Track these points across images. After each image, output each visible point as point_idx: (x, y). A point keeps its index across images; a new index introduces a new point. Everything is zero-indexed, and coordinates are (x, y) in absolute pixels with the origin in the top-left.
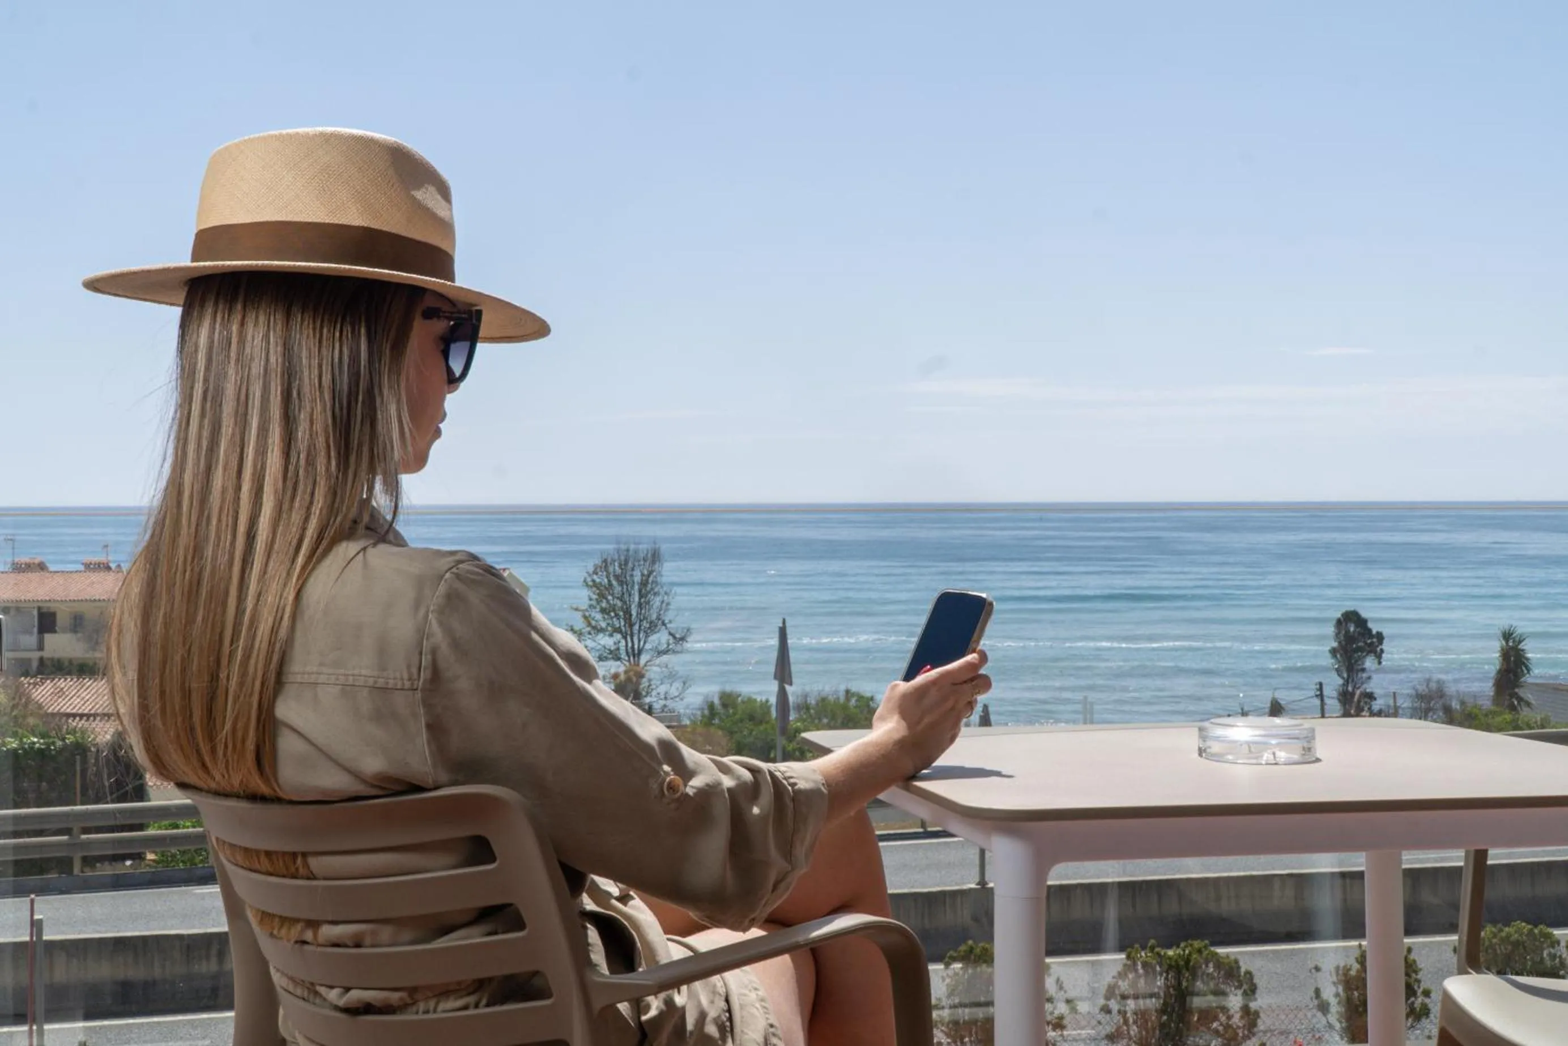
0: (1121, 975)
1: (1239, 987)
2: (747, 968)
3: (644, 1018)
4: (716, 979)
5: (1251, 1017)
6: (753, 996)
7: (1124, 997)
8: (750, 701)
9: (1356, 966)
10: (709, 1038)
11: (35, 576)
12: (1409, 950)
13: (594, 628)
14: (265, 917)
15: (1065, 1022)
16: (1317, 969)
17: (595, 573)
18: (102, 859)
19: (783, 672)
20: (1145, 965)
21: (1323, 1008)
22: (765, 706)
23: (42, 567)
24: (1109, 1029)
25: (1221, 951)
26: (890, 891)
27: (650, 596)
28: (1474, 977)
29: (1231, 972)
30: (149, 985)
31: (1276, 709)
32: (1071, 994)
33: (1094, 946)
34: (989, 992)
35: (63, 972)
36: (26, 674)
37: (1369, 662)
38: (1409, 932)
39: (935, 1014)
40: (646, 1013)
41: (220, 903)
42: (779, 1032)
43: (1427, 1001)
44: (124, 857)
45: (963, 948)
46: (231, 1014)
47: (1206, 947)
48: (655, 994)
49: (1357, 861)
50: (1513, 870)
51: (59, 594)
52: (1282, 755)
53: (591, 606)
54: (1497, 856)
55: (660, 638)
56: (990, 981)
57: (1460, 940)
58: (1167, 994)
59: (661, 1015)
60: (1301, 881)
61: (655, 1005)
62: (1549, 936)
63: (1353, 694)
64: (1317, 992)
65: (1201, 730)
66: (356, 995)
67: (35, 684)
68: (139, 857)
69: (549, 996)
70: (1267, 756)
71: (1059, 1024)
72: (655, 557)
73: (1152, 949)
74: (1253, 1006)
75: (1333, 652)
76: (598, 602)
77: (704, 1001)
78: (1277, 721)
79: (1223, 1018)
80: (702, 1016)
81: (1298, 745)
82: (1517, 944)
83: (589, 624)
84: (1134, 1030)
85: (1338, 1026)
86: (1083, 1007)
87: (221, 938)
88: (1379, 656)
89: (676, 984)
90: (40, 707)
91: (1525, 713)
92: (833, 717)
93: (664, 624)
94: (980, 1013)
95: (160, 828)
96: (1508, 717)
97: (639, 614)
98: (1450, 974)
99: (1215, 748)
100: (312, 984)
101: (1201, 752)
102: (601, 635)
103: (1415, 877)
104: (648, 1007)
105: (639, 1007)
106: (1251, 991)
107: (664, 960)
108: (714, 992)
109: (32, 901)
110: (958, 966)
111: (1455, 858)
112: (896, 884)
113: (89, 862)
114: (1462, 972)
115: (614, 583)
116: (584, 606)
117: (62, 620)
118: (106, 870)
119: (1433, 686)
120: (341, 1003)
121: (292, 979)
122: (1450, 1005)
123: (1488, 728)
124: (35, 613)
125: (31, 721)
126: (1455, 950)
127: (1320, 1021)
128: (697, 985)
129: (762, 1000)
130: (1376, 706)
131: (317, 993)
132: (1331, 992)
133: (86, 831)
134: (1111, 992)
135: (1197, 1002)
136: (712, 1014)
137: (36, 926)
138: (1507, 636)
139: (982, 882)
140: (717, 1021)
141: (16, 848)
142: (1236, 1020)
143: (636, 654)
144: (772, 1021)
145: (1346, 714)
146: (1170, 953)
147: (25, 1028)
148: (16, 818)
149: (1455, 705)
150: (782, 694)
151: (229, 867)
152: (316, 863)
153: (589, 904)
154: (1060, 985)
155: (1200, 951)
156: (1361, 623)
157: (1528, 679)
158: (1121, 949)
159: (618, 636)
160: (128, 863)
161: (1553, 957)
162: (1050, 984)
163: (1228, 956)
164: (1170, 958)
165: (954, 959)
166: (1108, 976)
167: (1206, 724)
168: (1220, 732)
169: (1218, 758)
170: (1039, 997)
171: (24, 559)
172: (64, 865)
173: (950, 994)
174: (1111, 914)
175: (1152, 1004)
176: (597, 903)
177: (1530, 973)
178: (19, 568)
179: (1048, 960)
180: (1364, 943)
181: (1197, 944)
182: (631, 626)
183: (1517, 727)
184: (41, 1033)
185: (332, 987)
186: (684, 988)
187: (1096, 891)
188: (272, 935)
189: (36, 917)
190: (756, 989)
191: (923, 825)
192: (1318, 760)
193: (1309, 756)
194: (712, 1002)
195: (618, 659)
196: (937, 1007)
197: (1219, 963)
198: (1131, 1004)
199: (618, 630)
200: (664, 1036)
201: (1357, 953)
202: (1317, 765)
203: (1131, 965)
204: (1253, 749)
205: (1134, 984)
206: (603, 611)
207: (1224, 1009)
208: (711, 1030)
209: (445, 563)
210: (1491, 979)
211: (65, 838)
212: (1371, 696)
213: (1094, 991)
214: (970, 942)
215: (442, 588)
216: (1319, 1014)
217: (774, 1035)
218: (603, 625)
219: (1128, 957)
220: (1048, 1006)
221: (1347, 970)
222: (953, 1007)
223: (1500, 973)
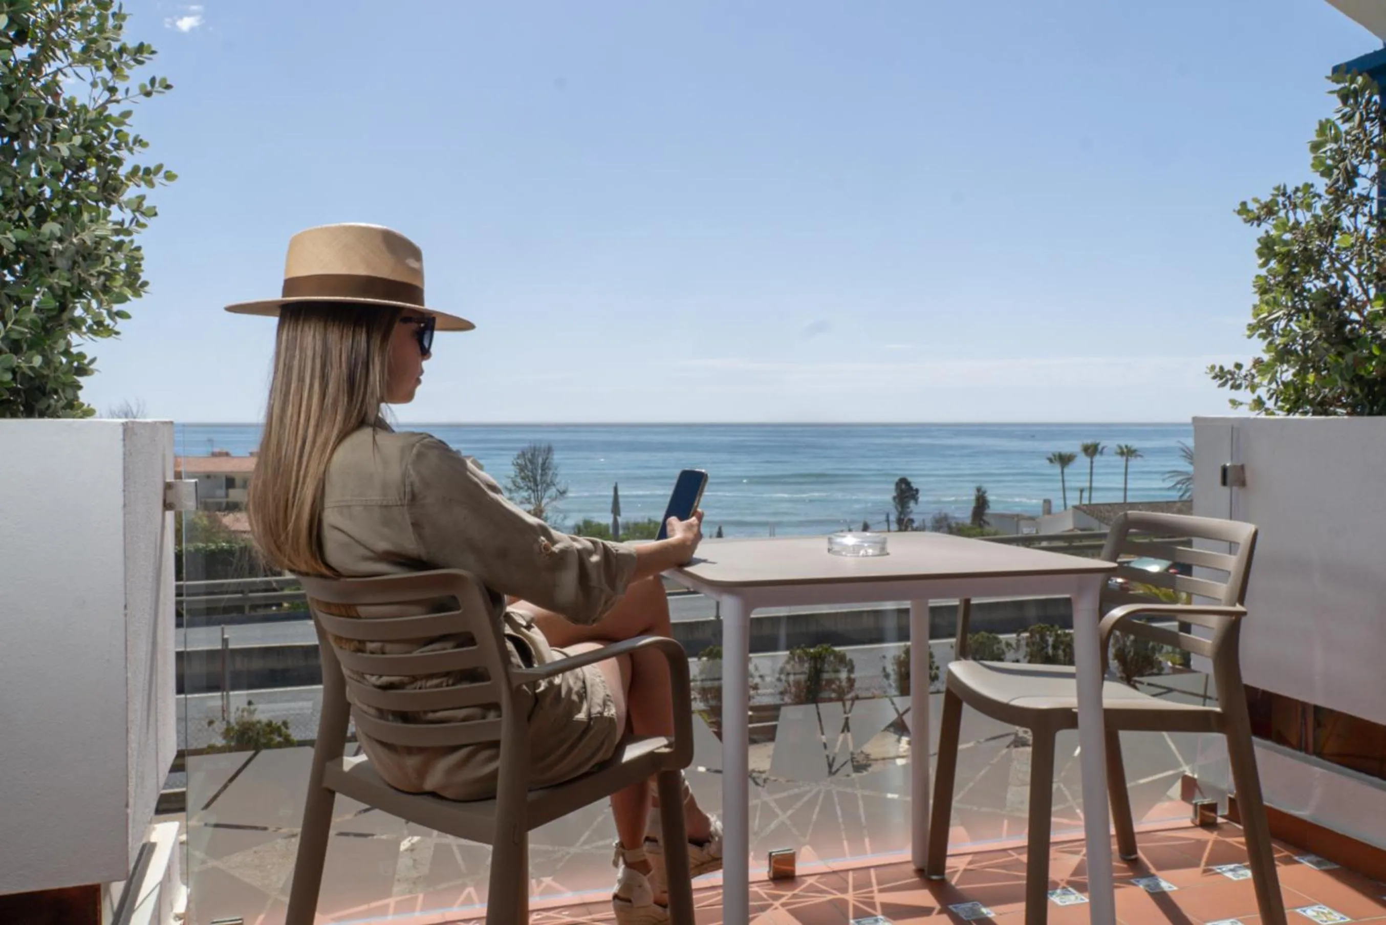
0: (788, 662)
1: (846, 667)
2: (595, 665)
3: (538, 691)
4: (578, 670)
5: (851, 682)
6: (598, 680)
7: (788, 674)
8: (599, 525)
9: (903, 656)
10: (573, 702)
11: (224, 459)
12: (930, 647)
13: (518, 487)
14: (338, 639)
15: (759, 686)
16: (884, 657)
17: (518, 458)
18: (258, 606)
19: (616, 510)
20: (799, 657)
21: (887, 676)
22: (607, 527)
23: (227, 454)
24: (781, 689)
25: (837, 649)
26: (673, 621)
27: (547, 471)
28: (963, 662)
29: (842, 659)
30: (285, 671)
31: (866, 528)
32: (762, 673)
33: (775, 648)
34: (720, 672)
35: (240, 664)
36: (219, 510)
37: (912, 504)
38: (932, 637)
39: (692, 684)
40: (539, 688)
41: (314, 629)
42: (612, 699)
43: (937, 672)
44: (271, 605)
45: (707, 650)
46: (320, 687)
47: (830, 647)
48: (543, 679)
49: (906, 604)
50: (980, 606)
51: (236, 469)
52: (870, 551)
53: (516, 476)
54: (974, 601)
55: (553, 491)
56: (720, 667)
57: (956, 643)
58: (810, 671)
59: (546, 690)
60: (878, 614)
61: (543, 685)
62: (997, 639)
63: (903, 520)
64: (884, 669)
65: (830, 539)
66: (385, 679)
67: (224, 515)
68: (279, 605)
69: (489, 679)
70: (862, 552)
71: (756, 687)
72: (549, 450)
73: (802, 649)
74: (853, 676)
75: (894, 498)
76: (520, 473)
77: (571, 682)
78: (868, 534)
79: (838, 683)
80: (570, 690)
81: (879, 546)
82: (982, 643)
83: (515, 485)
84: (793, 689)
85: (894, 685)
86: (768, 679)
87: (315, 648)
88: (916, 501)
89: (555, 673)
90: (227, 527)
91: (987, 529)
92: (642, 533)
93: (554, 485)
94: (716, 683)
95: (291, 590)
96: (979, 530)
97: (541, 480)
98: (950, 661)
99: (836, 548)
100: (363, 674)
101: (829, 550)
102: (521, 491)
103: (934, 610)
104: (539, 686)
105: (536, 685)
106: (851, 670)
107: (548, 661)
108: (577, 678)
109: (223, 629)
110: (704, 659)
111: (955, 602)
112: (674, 618)
113: (254, 607)
114: (957, 659)
115: (528, 464)
116: (513, 476)
117: (238, 482)
118: (261, 612)
119: (943, 515)
120: (379, 683)
121: (352, 671)
122: (951, 676)
123: (969, 536)
124: (224, 479)
125: (222, 535)
126: (952, 647)
127: (885, 682)
128: (568, 674)
129: (603, 682)
130: (915, 525)
131: (364, 678)
132: (891, 668)
133: (252, 591)
134: (782, 671)
135: (826, 676)
136: (575, 689)
137: (225, 641)
138: (979, 490)
139: (718, 616)
140: (578, 693)
141: (207, 601)
142: (844, 684)
143: (539, 500)
144: (609, 692)
145: (900, 530)
146: (812, 650)
147: (219, 694)
148: (207, 586)
149: (954, 525)
150: (615, 521)
151: (318, 612)
152: (361, 610)
153: (508, 630)
154: (757, 669)
155: (827, 650)
156: (908, 484)
157: (988, 511)
158: (787, 649)
159: (530, 491)
160: (274, 608)
161: (998, 649)
162: (751, 667)
163: (840, 652)
164: (811, 653)
165: (703, 655)
166: (780, 664)
167: (832, 536)
168: (839, 540)
169: (838, 553)
170: (745, 674)
171: (217, 450)
172: (239, 609)
173: (701, 673)
174: (783, 632)
175: (802, 677)
176: (514, 630)
177: (992, 660)
178: (214, 455)
179: (751, 655)
180: (909, 643)
181: (825, 646)
182: (537, 486)
183: (983, 535)
184: (228, 696)
185: (373, 675)
186: (560, 675)
187: (776, 620)
188: (341, 647)
189: (226, 636)
190: (600, 676)
191: (688, 588)
192: (888, 554)
193: (883, 552)
194: (575, 683)
195: (530, 503)
196: (694, 680)
197: (836, 654)
198: (792, 678)
199: (529, 488)
200: (548, 700)
201: (904, 649)
202: (888, 557)
203: (791, 658)
204: (856, 549)
205: (793, 666)
206: (523, 478)
207: (839, 680)
208: (575, 697)
209: (415, 439)
210: (971, 663)
211: (240, 595)
212: (912, 521)
213: (773, 671)
214: (711, 647)
215: (415, 451)
216: (885, 680)
217: (609, 700)
218: (522, 485)
219: (791, 653)
220: (750, 679)
221: (899, 657)
222: (702, 680)
223: (975, 659)
